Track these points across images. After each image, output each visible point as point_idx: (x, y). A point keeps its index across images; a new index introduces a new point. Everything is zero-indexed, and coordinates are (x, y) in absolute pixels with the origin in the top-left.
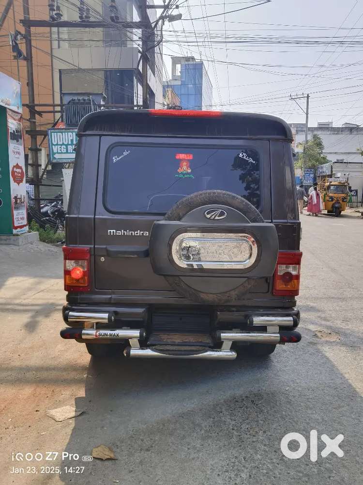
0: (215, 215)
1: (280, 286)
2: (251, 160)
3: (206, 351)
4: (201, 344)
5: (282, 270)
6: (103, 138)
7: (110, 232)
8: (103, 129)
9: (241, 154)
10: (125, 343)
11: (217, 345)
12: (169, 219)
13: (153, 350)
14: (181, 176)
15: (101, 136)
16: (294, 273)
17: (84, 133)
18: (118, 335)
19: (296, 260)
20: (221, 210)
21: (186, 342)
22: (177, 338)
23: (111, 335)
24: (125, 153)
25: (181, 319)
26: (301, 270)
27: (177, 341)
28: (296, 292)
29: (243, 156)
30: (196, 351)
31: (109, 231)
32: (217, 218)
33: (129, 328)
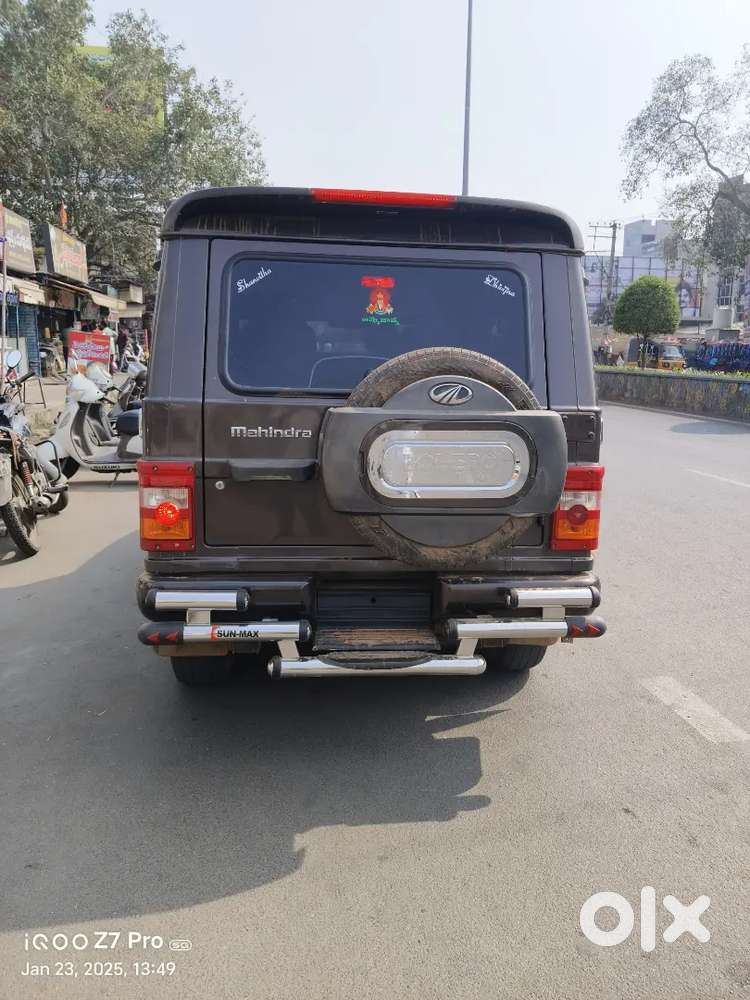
0: (450, 395)
1: (564, 532)
2: (507, 291)
3: (428, 660)
4: (416, 647)
5: (567, 501)
6: (215, 242)
7: (236, 430)
8: (215, 224)
9: (488, 279)
10: (271, 648)
11: (450, 647)
12: (360, 403)
13: (325, 661)
14: (374, 320)
15: (211, 238)
16: (590, 506)
17: (177, 233)
18: (256, 634)
19: (592, 482)
20: (461, 386)
21: (388, 645)
22: (371, 638)
23: (243, 634)
24: (262, 275)
25: (373, 600)
26: (602, 501)
27: (371, 643)
28: (592, 544)
29: (492, 283)
30: (411, 659)
31: (233, 428)
32: (453, 401)
33: (276, 620)
